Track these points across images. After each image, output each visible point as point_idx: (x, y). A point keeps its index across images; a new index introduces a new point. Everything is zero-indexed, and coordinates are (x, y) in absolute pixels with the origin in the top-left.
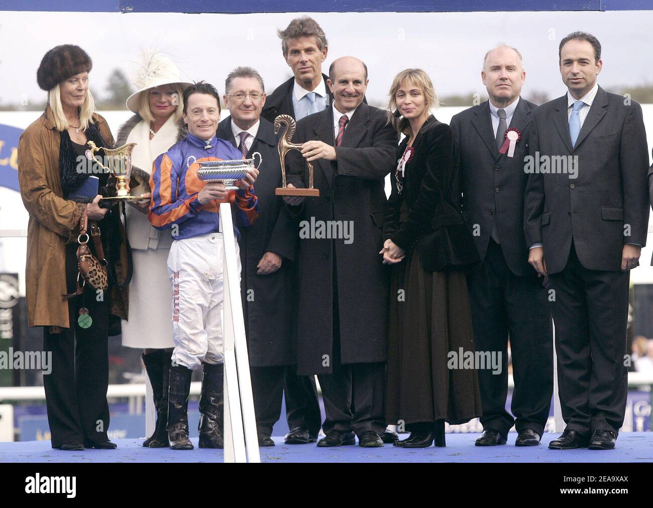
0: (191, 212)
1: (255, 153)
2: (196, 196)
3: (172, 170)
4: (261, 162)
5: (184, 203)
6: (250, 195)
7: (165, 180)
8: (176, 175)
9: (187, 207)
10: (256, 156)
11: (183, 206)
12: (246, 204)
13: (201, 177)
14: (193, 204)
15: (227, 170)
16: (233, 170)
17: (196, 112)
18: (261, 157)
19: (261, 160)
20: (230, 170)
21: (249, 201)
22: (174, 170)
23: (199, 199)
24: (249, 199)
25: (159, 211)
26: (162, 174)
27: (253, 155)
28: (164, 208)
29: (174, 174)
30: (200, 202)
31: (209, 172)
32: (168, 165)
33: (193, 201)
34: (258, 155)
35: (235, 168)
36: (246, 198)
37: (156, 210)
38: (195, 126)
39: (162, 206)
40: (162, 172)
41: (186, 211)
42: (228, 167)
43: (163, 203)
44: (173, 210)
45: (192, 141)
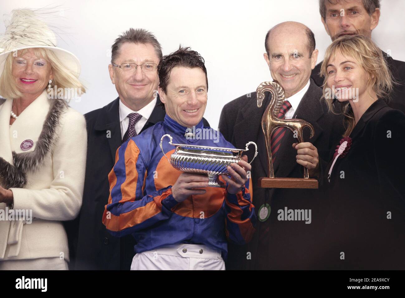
0: (163, 213)
1: (250, 143)
2: (169, 192)
3: (137, 159)
4: (256, 155)
5: (154, 200)
6: (245, 202)
7: (131, 172)
8: (143, 166)
9: (158, 207)
10: (251, 147)
11: (151, 205)
12: (239, 214)
13: (177, 164)
14: (167, 202)
15: (210, 159)
16: (218, 160)
17: (181, 91)
18: (256, 149)
19: (256, 153)
20: (214, 160)
21: (243, 209)
22: (141, 160)
23: (174, 196)
24: (243, 207)
25: (119, 209)
26: (126, 164)
27: (247, 145)
28: (125, 206)
29: (141, 165)
30: (176, 200)
31: (187, 158)
32: (133, 152)
33: (166, 197)
34: (254, 146)
35: (221, 158)
36: (239, 206)
37: (114, 208)
38: (179, 109)
39: (122, 203)
40: (126, 161)
41: (156, 211)
42: (213, 155)
43: (124, 198)
44: (138, 209)
45: (169, 125)
